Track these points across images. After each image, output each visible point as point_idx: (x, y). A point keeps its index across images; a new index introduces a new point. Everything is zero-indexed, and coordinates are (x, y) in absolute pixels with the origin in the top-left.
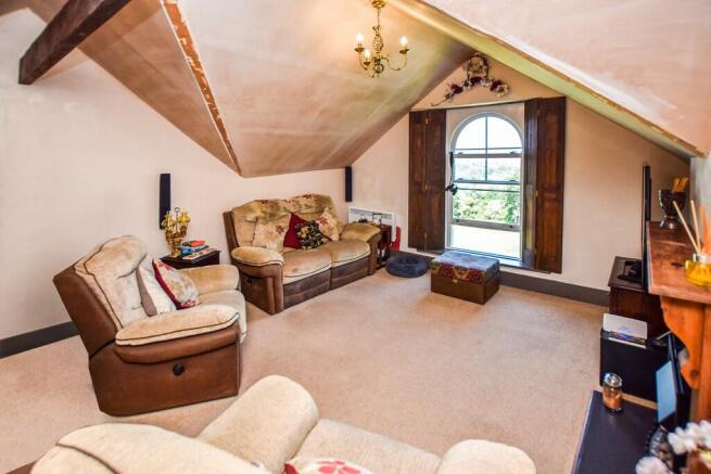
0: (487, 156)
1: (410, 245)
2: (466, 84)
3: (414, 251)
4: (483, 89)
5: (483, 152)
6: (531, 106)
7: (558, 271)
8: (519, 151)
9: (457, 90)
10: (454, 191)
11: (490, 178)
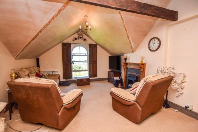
0: (80, 55)
1: (64, 79)
2: (79, 38)
3: (65, 80)
4: (82, 40)
5: (79, 54)
6: (90, 45)
7: (97, 76)
8: (87, 54)
9: (76, 39)
10: (73, 64)
11: (81, 60)
